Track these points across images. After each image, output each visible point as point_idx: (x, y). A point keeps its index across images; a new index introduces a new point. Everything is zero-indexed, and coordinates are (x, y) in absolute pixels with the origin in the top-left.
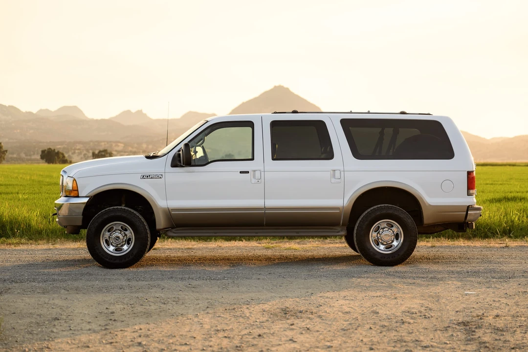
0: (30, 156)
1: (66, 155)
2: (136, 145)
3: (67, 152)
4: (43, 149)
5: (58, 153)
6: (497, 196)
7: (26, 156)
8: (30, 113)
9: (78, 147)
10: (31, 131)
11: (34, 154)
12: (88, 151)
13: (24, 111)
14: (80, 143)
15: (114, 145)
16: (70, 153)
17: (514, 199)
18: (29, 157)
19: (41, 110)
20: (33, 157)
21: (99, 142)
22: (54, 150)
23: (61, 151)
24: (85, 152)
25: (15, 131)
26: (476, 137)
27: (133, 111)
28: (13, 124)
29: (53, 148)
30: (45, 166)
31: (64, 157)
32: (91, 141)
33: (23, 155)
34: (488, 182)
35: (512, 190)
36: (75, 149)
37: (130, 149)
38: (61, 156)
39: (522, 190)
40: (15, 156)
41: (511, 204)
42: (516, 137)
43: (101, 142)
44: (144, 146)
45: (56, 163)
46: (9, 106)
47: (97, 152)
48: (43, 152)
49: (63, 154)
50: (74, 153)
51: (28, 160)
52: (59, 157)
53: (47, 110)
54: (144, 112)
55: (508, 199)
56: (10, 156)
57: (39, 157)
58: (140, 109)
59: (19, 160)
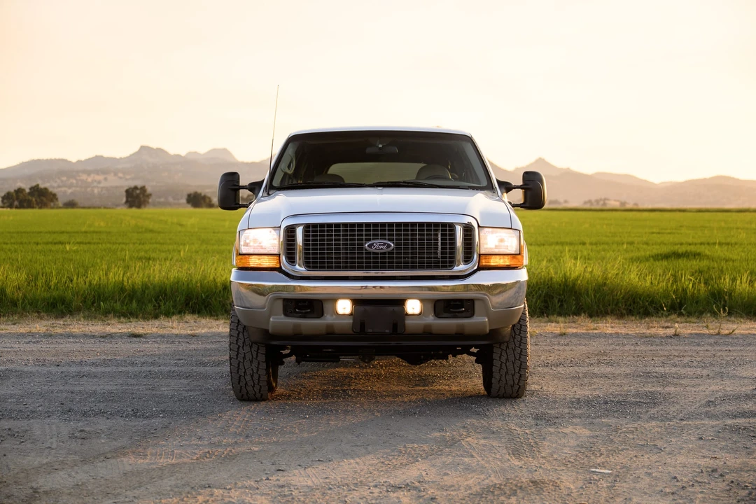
0: (178, 199)
1: (213, 200)
4: (189, 193)
5: (205, 197)
6: (665, 250)
7: (174, 199)
8: (179, 156)
10: (180, 175)
13: (173, 154)
17: (686, 255)
18: (176, 201)
19: (190, 153)
22: (201, 194)
23: (209, 195)
26: (645, 181)
28: (161, 167)
29: (199, 191)
30: (190, 209)
31: (211, 201)
33: (171, 200)
34: (654, 230)
35: (683, 241)
38: (207, 200)
39: (695, 241)
40: (162, 200)
41: (682, 263)
42: (686, 182)
45: (202, 207)
46: (157, 148)
49: (210, 198)
51: (175, 204)
52: (205, 201)
53: (196, 153)
55: (678, 255)
57: (184, 201)
59: (166, 204)
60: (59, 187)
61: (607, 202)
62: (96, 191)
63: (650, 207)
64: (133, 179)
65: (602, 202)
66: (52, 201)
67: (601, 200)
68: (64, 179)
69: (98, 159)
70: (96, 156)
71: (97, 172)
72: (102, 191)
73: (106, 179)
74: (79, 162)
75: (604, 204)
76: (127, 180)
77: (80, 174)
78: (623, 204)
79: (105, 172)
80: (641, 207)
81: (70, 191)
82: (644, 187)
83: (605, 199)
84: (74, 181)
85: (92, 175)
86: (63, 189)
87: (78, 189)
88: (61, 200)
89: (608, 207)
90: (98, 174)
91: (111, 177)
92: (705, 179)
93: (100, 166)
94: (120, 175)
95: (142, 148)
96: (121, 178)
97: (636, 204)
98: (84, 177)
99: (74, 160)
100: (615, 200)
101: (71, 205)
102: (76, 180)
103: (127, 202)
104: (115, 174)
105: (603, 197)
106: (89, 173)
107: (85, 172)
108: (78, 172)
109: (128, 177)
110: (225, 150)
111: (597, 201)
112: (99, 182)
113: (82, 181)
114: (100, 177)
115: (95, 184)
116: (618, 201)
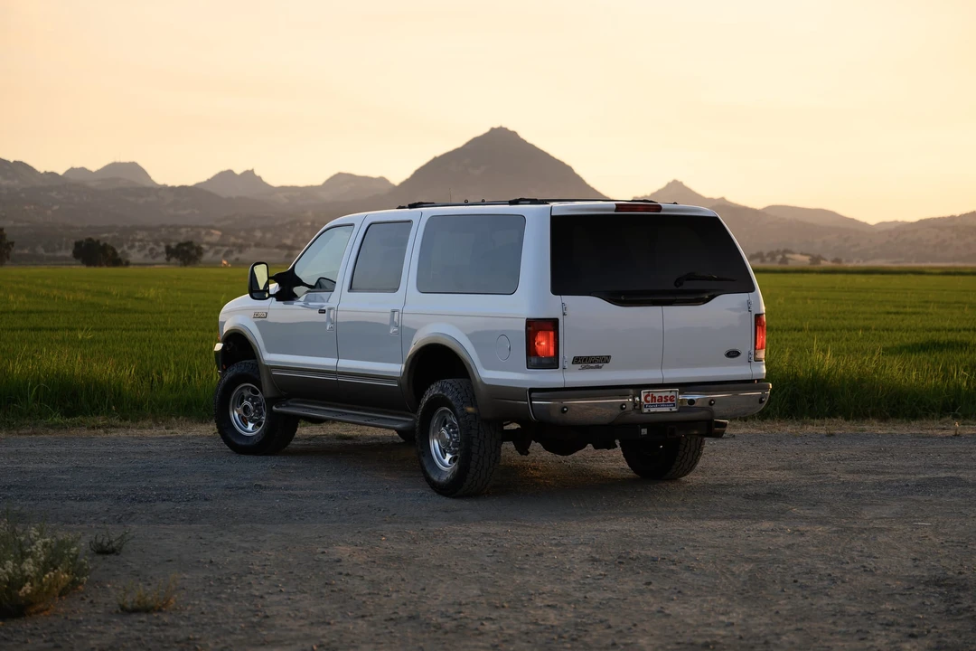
0: (55, 251)
1: (119, 251)
2: (242, 234)
3: (122, 245)
4: (78, 240)
5: (105, 247)
7: (47, 251)
8: (53, 174)
9: (139, 237)
10: (56, 207)
11: (60, 249)
12: (157, 243)
13: (42, 171)
14: (143, 228)
15: (203, 233)
16: (125, 247)
18: (50, 254)
19: (72, 170)
20: (59, 254)
21: (177, 228)
22: (98, 241)
23: (109, 243)
24: (151, 245)
25: (26, 207)
26: (852, 220)
27: (238, 171)
28: (23, 195)
29: (95, 238)
30: (80, 269)
31: (115, 253)
32: (163, 226)
33: (41, 251)
36: (134, 240)
37: (232, 239)
38: (110, 252)
40: (26, 251)
42: (921, 221)
43: (181, 227)
44: (258, 234)
45: (101, 265)
46: (15, 162)
47: (173, 245)
48: (78, 245)
49: (113, 249)
50: (132, 247)
51: (49, 259)
52: (105, 254)
53: (83, 170)
54: (257, 173)
56: (18, 252)
57: (69, 253)
58: (250, 169)
59: (35, 260)
61: (788, 256)
63: (863, 264)
65: (779, 257)
67: (778, 252)
75: (784, 260)
78: (816, 259)
82: (850, 230)
83: (786, 251)
89: (791, 265)
92: (952, 218)
97: (837, 260)
100: (802, 254)
105: (782, 249)
110: (134, 167)
111: (772, 255)
116: (806, 255)
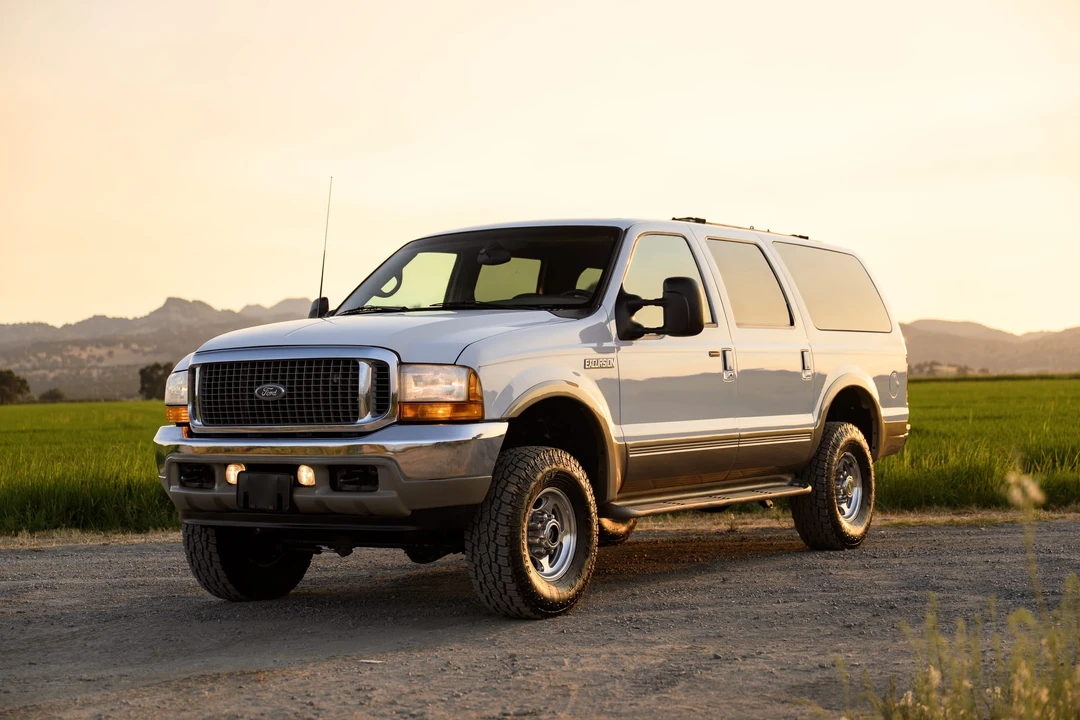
8: (229, 313)
13: (220, 309)
19: (248, 307)
46: (194, 301)
60: (34, 368)
62: (95, 373)
64: (156, 352)
66: (20, 391)
68: (43, 355)
69: (98, 321)
70: (95, 317)
71: (97, 343)
72: (104, 374)
73: (110, 354)
74: (67, 327)
75: (932, 371)
76: (145, 354)
77: (69, 347)
79: (109, 342)
80: (993, 373)
81: (52, 375)
82: (995, 341)
83: (934, 363)
84: (59, 359)
85: (88, 349)
86: (41, 372)
87: (66, 371)
88: (35, 392)
90: (98, 347)
91: (119, 350)
93: (100, 332)
94: (135, 346)
95: (171, 301)
96: (135, 351)
98: (75, 352)
99: (59, 324)
101: (53, 397)
102: (62, 357)
103: (143, 390)
104: (127, 346)
106: (82, 344)
107: (75, 343)
108: (65, 343)
109: (147, 349)
112: (100, 359)
113: (71, 357)
114: (102, 352)
115: (93, 363)
